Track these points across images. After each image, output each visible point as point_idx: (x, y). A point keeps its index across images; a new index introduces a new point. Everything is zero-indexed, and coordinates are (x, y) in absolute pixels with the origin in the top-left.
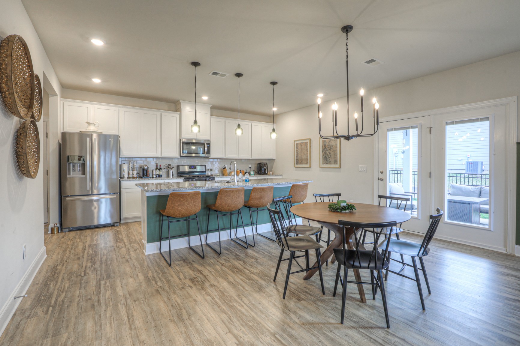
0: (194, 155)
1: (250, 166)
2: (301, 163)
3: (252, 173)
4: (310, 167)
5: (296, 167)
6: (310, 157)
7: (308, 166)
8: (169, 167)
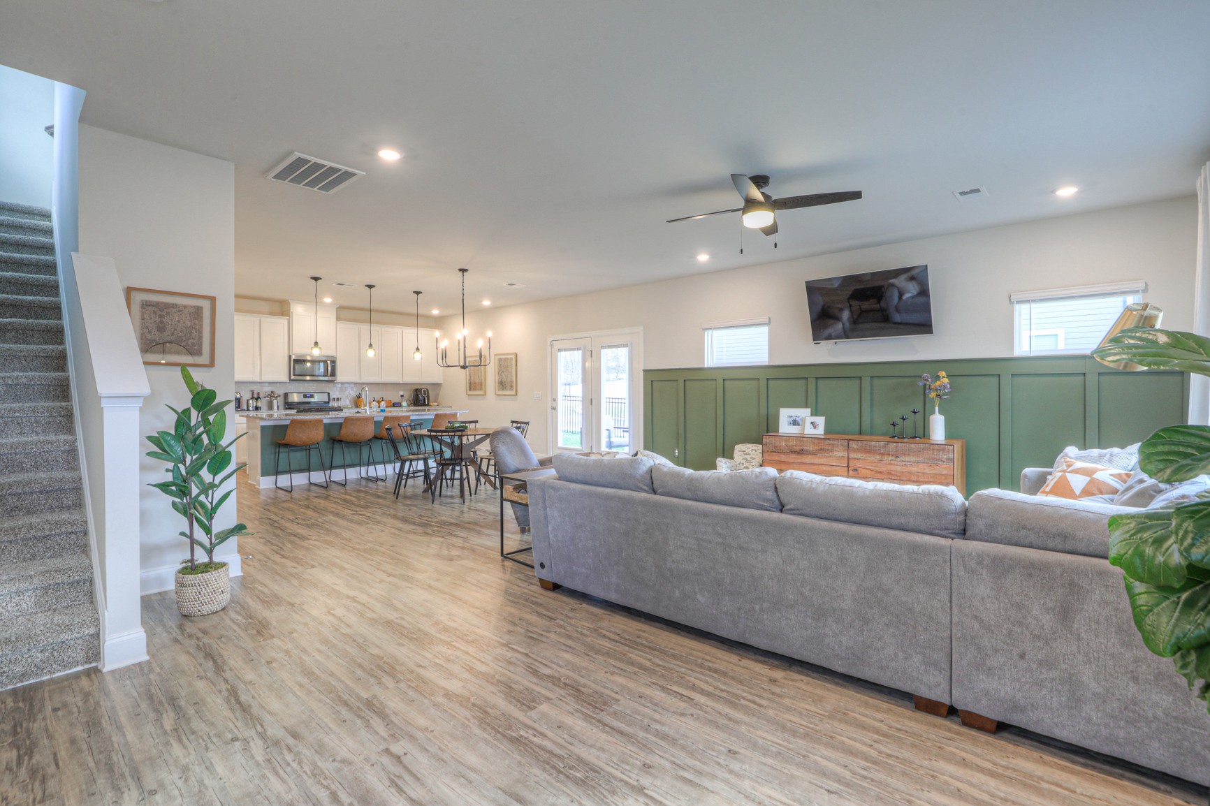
0: (308, 378)
1: (402, 393)
2: (475, 389)
3: (404, 404)
4: (485, 395)
5: (469, 395)
6: (485, 380)
7: (482, 393)
8: (272, 395)
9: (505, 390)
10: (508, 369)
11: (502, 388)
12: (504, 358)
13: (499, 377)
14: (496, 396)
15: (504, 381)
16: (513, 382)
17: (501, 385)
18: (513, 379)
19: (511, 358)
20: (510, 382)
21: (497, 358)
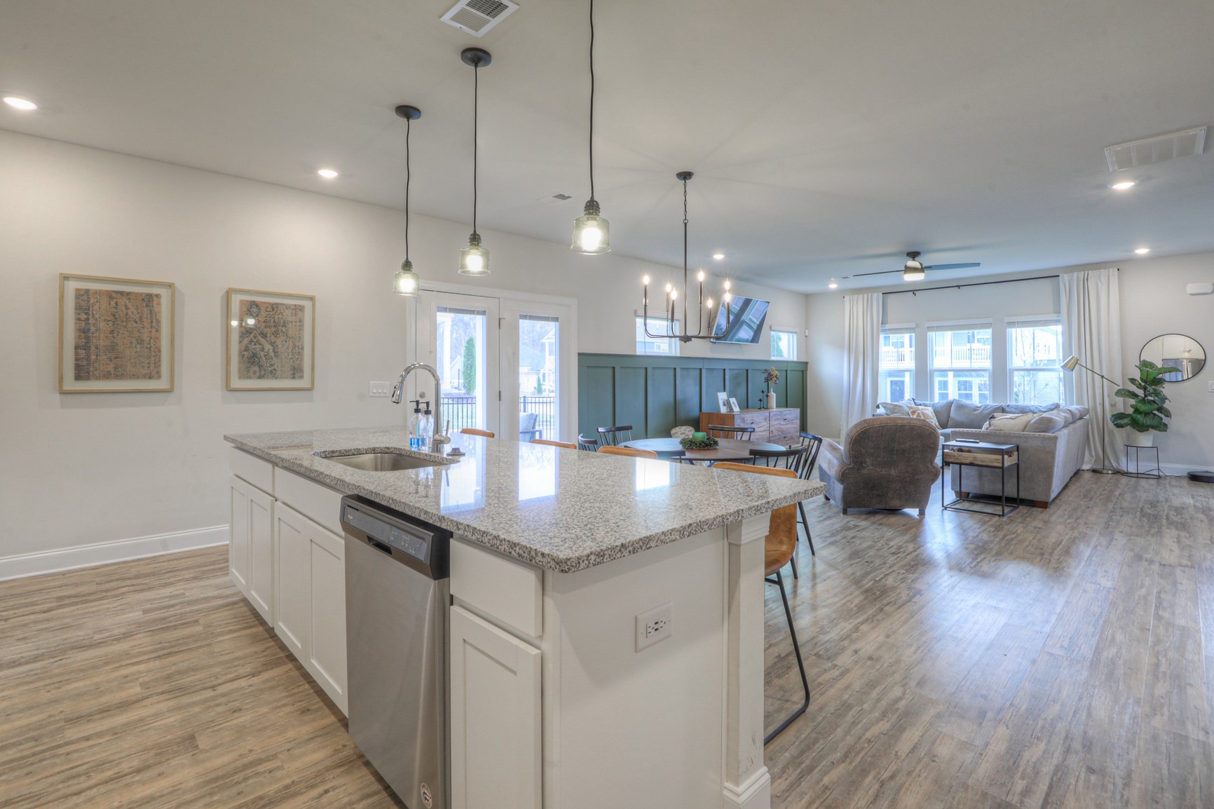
9: (268, 378)
10: (284, 329)
11: (258, 374)
12: (269, 303)
13: (246, 347)
14: (228, 392)
15: (265, 356)
16: (302, 360)
17: (254, 365)
18: (303, 353)
19: (295, 305)
20: (292, 361)
21: (236, 300)
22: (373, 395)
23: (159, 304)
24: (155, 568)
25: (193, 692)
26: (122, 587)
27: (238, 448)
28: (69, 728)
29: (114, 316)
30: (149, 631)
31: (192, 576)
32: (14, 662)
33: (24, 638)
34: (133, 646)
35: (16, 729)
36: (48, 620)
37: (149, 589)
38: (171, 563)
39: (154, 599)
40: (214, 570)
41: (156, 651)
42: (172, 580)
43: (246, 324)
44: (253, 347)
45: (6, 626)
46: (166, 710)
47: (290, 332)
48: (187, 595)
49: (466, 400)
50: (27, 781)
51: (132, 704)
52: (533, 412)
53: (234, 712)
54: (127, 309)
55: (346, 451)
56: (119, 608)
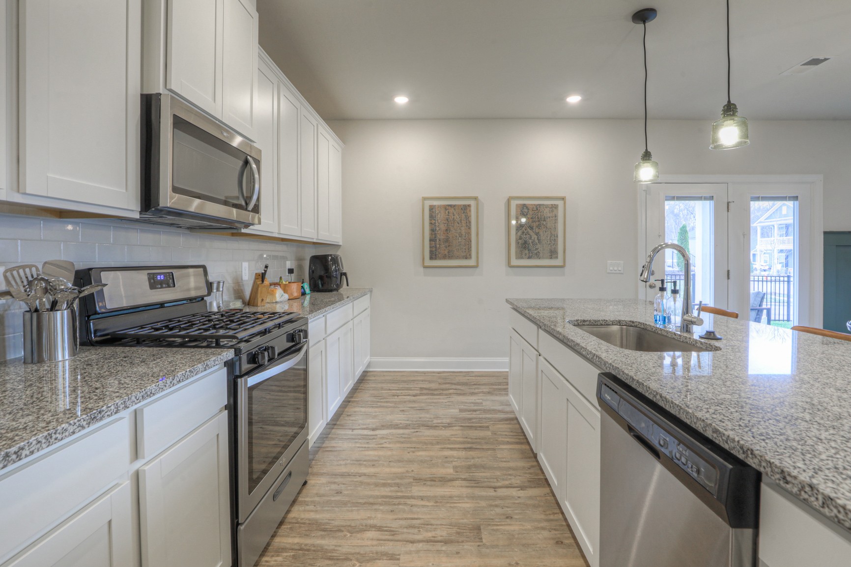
1: (290, 264)
2: (447, 257)
4: (477, 267)
5: (428, 267)
7: (471, 263)
9: (534, 258)
10: (544, 223)
11: (528, 255)
12: (534, 205)
13: (520, 237)
14: (509, 268)
15: (532, 242)
16: (557, 245)
17: (525, 249)
18: (557, 240)
19: (552, 205)
20: (550, 245)
21: (514, 204)
22: (610, 272)
23: (470, 211)
24: (468, 380)
25: (482, 487)
26: (451, 389)
27: (514, 309)
28: (415, 486)
29: (448, 220)
30: (461, 426)
31: (487, 390)
32: (397, 425)
33: (403, 411)
34: (452, 435)
35: (391, 474)
36: (414, 402)
37: (464, 394)
38: (477, 378)
39: (466, 403)
40: (500, 389)
41: (464, 443)
42: (477, 391)
43: (521, 222)
44: (525, 236)
45: (397, 400)
46: (465, 496)
47: (549, 225)
48: (484, 404)
49: (679, 276)
50: (391, 516)
51: (447, 481)
52: (760, 290)
53: (507, 518)
54: (454, 215)
55: (595, 321)
56: (447, 404)
